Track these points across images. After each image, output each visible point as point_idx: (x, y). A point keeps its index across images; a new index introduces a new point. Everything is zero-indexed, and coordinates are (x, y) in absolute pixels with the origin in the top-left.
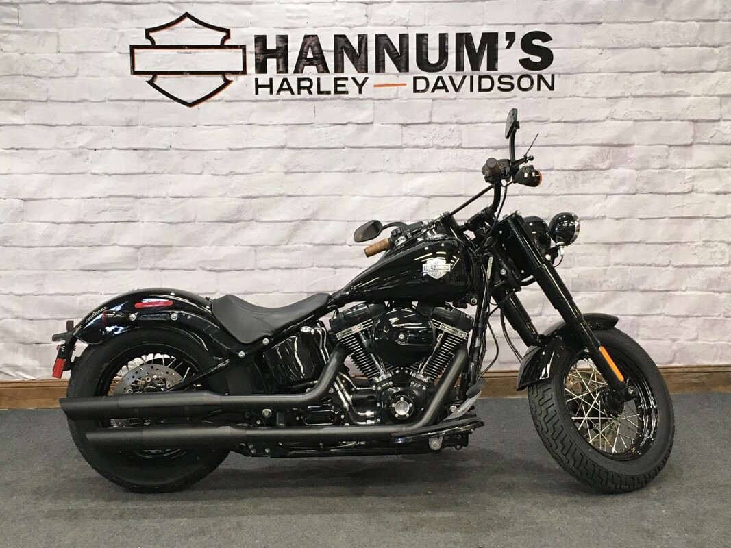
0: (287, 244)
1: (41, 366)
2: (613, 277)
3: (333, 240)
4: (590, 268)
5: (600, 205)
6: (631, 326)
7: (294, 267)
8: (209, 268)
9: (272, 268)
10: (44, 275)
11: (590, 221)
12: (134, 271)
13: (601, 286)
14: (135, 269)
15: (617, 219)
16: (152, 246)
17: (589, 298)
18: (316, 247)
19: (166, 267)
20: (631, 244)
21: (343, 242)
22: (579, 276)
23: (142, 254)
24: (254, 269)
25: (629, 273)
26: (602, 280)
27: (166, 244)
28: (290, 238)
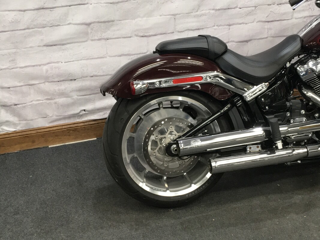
0: (197, 11)
1: (20, 121)
3: (229, 5)
7: (201, 27)
8: (142, 35)
9: (186, 30)
10: (15, 53)
12: (86, 43)
14: (86, 41)
16: (99, 22)
18: (218, 12)
21: (235, 6)
23: (92, 29)
24: (173, 32)
27: (109, 20)
28: (199, 6)
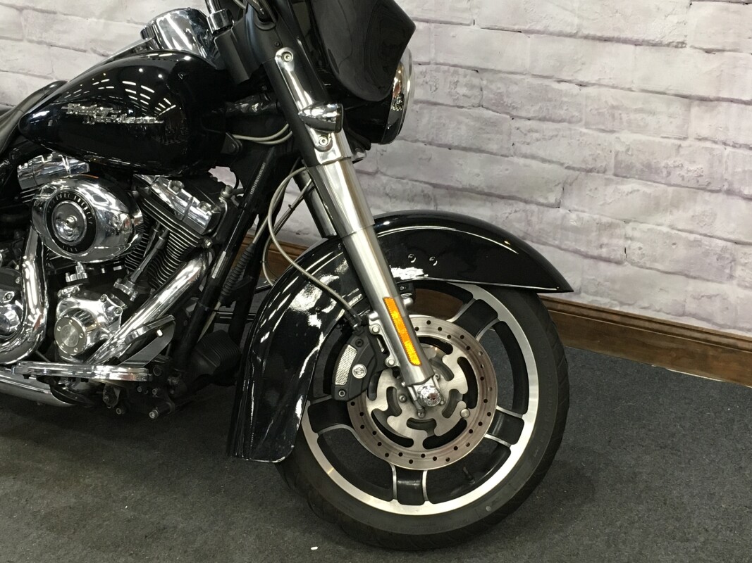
2: (694, 162)
4: (651, 138)
5: (674, 19)
6: (720, 258)
11: (655, 48)
13: (669, 173)
15: (708, 51)
17: (644, 193)
19: (54, 42)
20: (734, 105)
22: (628, 150)
25: (724, 160)
26: (670, 163)
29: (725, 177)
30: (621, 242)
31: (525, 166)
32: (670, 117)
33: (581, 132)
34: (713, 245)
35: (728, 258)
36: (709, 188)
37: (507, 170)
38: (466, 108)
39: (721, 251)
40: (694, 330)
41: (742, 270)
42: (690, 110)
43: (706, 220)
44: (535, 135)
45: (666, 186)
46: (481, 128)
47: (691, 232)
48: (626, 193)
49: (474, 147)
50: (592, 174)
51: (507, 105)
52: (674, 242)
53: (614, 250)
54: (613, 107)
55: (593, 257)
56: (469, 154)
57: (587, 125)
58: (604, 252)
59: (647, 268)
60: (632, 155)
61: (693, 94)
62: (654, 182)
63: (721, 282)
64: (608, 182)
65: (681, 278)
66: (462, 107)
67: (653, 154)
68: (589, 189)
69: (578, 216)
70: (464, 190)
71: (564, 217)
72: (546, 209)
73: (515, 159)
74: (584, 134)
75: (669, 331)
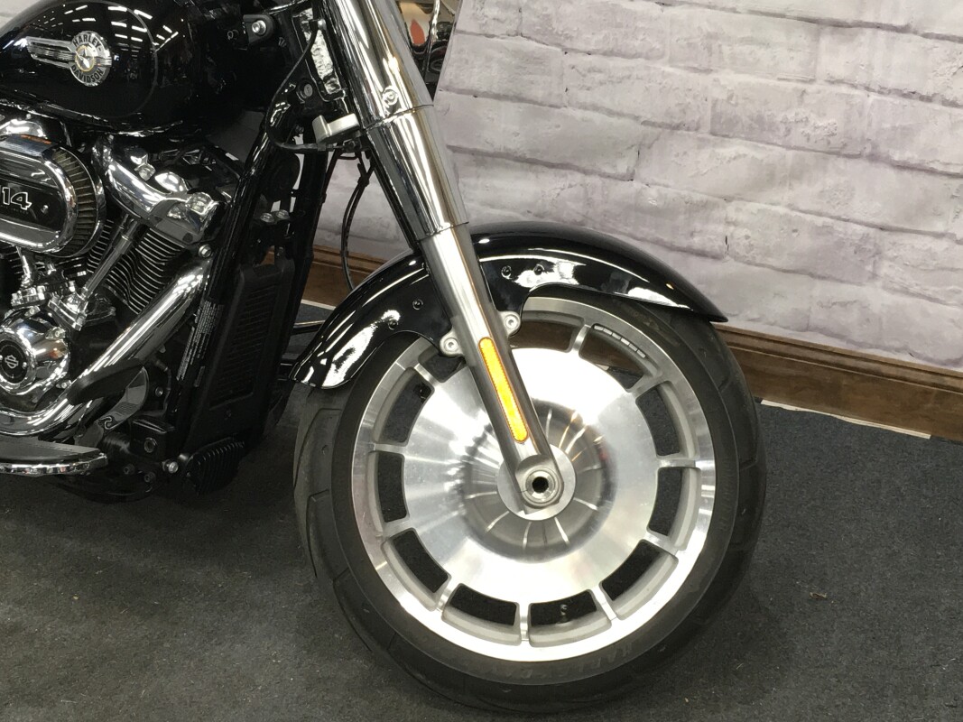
29: (866, 137)
30: (721, 229)
31: (583, 120)
32: (791, 50)
33: (664, 72)
34: (850, 232)
35: (870, 251)
36: (845, 152)
37: (559, 126)
38: (498, 37)
39: (861, 240)
40: (821, 351)
41: (890, 266)
42: (818, 41)
43: (840, 196)
44: (598, 77)
45: (784, 149)
46: (521, 67)
47: (819, 214)
48: (728, 159)
49: (511, 94)
50: (679, 132)
51: (557, 33)
52: (795, 228)
53: (710, 240)
54: (710, 36)
55: (680, 250)
56: (504, 104)
57: (672, 62)
58: (697, 242)
59: (757, 265)
60: (737, 104)
61: (823, 17)
62: (768, 143)
63: (860, 284)
64: (702, 143)
65: (804, 278)
66: (493, 36)
67: (766, 103)
68: (675, 153)
69: (658, 190)
70: (495, 156)
71: (639, 193)
72: (613, 181)
73: (570, 111)
74: (670, 75)
75: (786, 352)
